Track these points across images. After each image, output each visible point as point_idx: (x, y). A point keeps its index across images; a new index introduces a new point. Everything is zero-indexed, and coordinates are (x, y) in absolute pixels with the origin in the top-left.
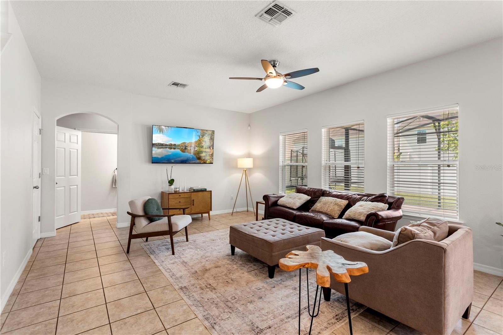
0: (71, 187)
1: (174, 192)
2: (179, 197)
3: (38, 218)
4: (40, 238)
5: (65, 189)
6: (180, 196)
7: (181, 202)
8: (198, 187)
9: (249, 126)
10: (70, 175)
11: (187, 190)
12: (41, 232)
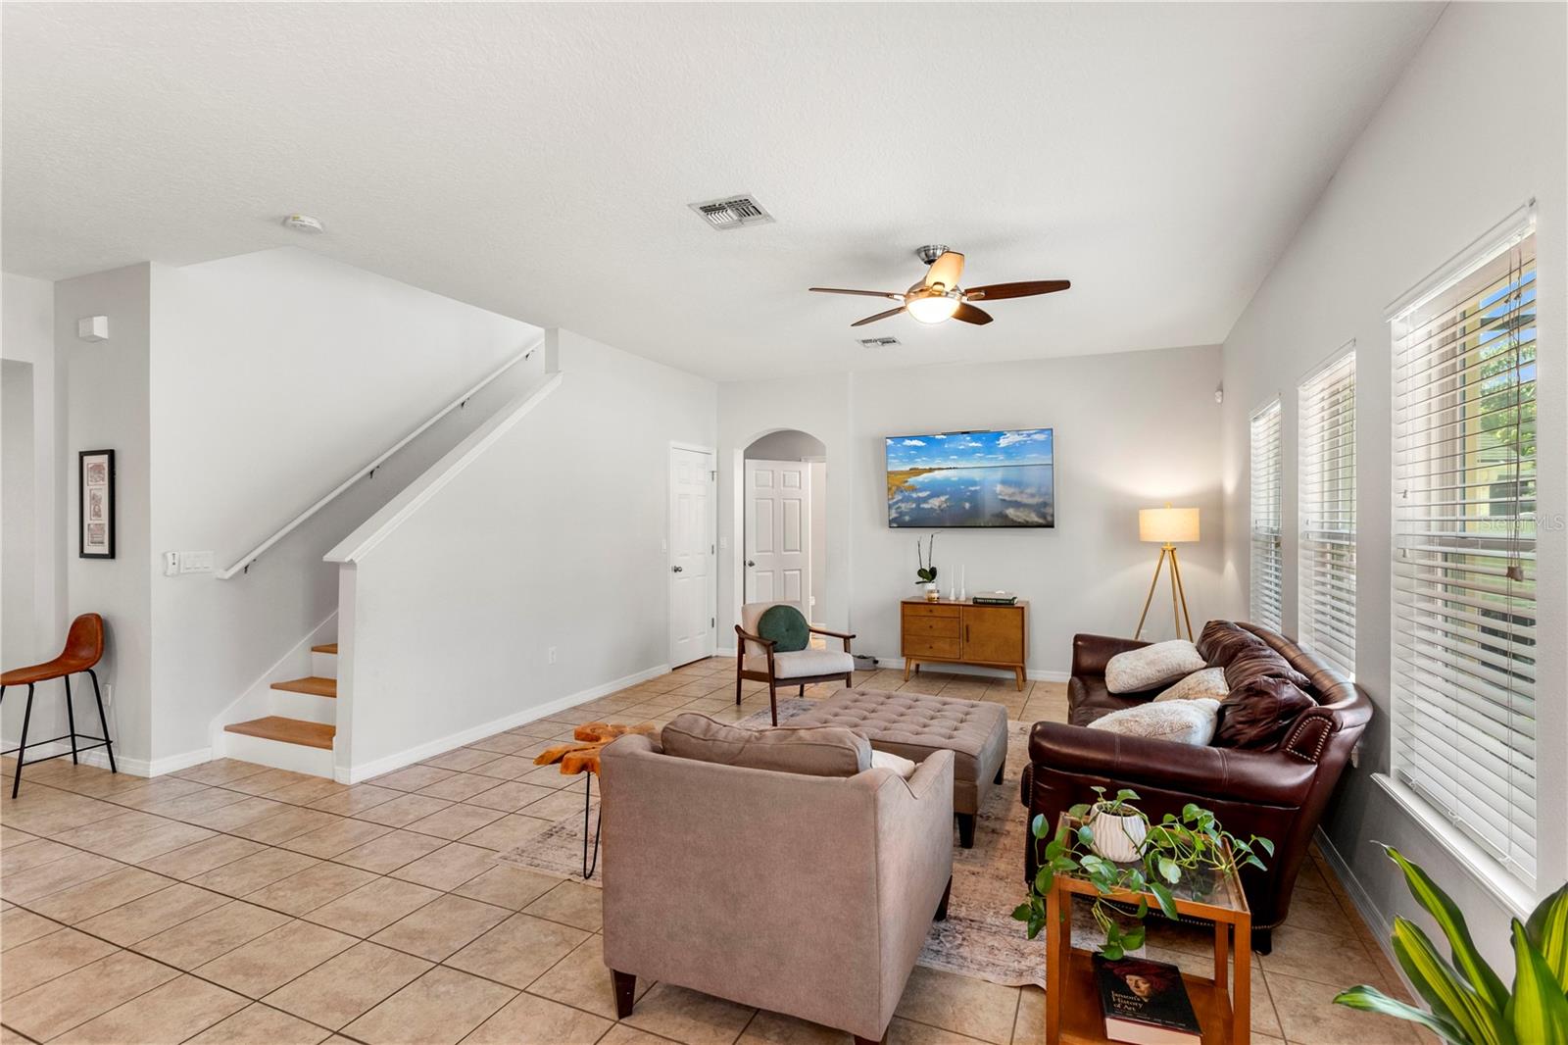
0: (787, 573)
1: (927, 601)
2: (929, 614)
3: (711, 620)
4: (717, 656)
5: (773, 575)
6: (931, 611)
7: (934, 627)
8: (993, 593)
9: (1221, 389)
10: (785, 551)
11: (967, 599)
12: (717, 646)
